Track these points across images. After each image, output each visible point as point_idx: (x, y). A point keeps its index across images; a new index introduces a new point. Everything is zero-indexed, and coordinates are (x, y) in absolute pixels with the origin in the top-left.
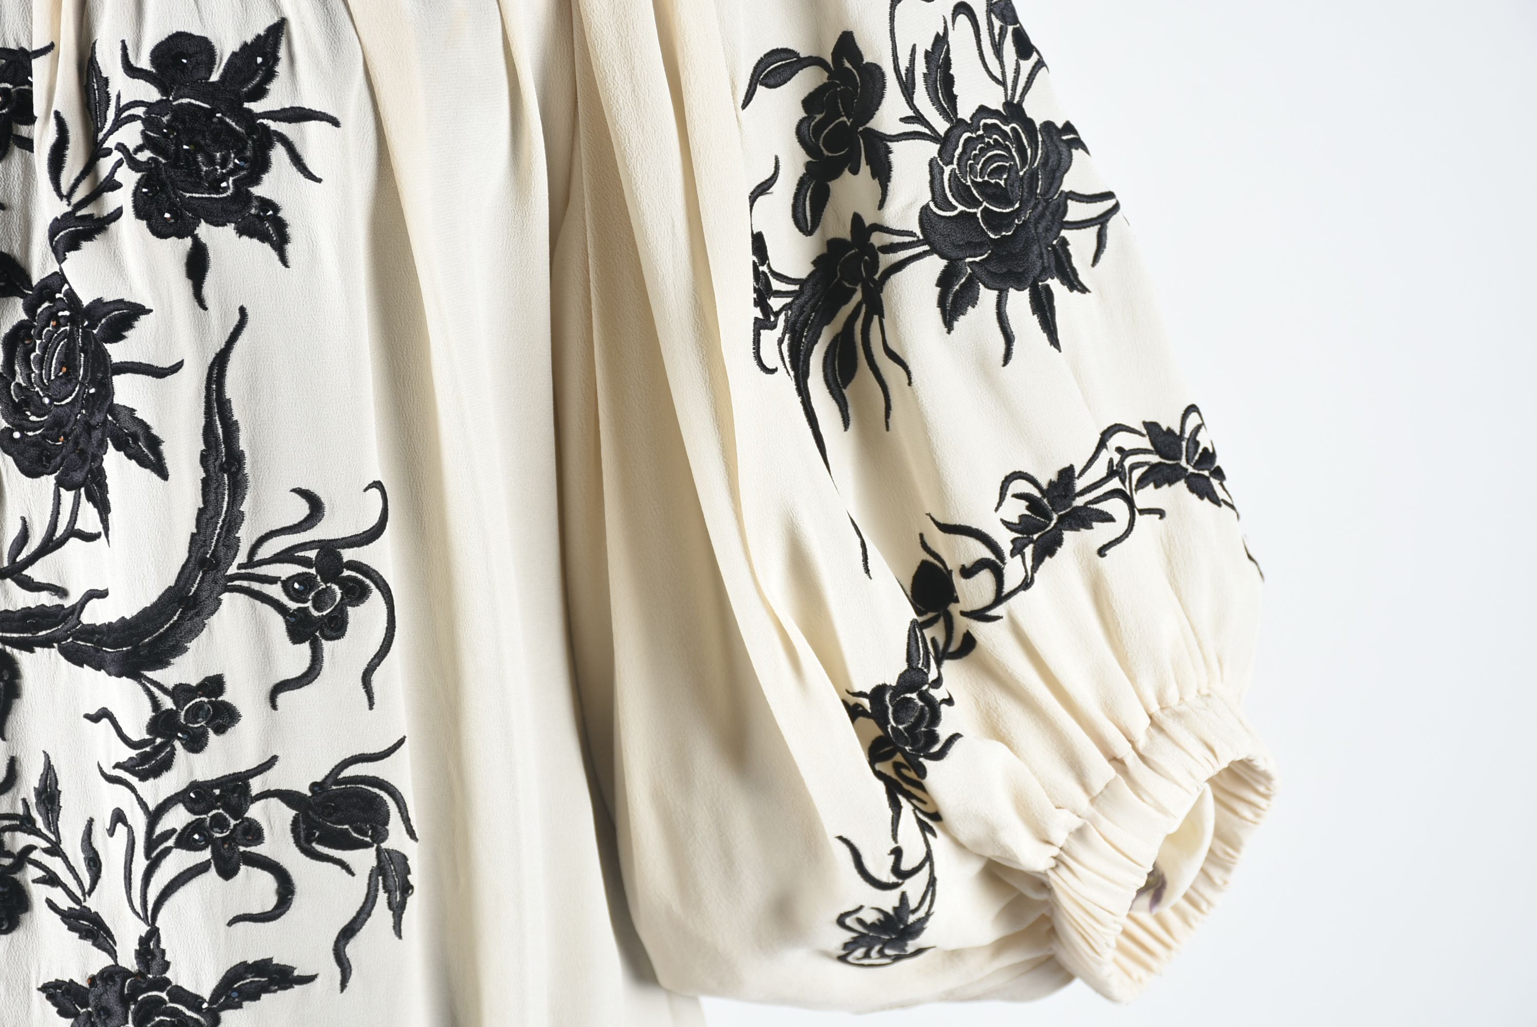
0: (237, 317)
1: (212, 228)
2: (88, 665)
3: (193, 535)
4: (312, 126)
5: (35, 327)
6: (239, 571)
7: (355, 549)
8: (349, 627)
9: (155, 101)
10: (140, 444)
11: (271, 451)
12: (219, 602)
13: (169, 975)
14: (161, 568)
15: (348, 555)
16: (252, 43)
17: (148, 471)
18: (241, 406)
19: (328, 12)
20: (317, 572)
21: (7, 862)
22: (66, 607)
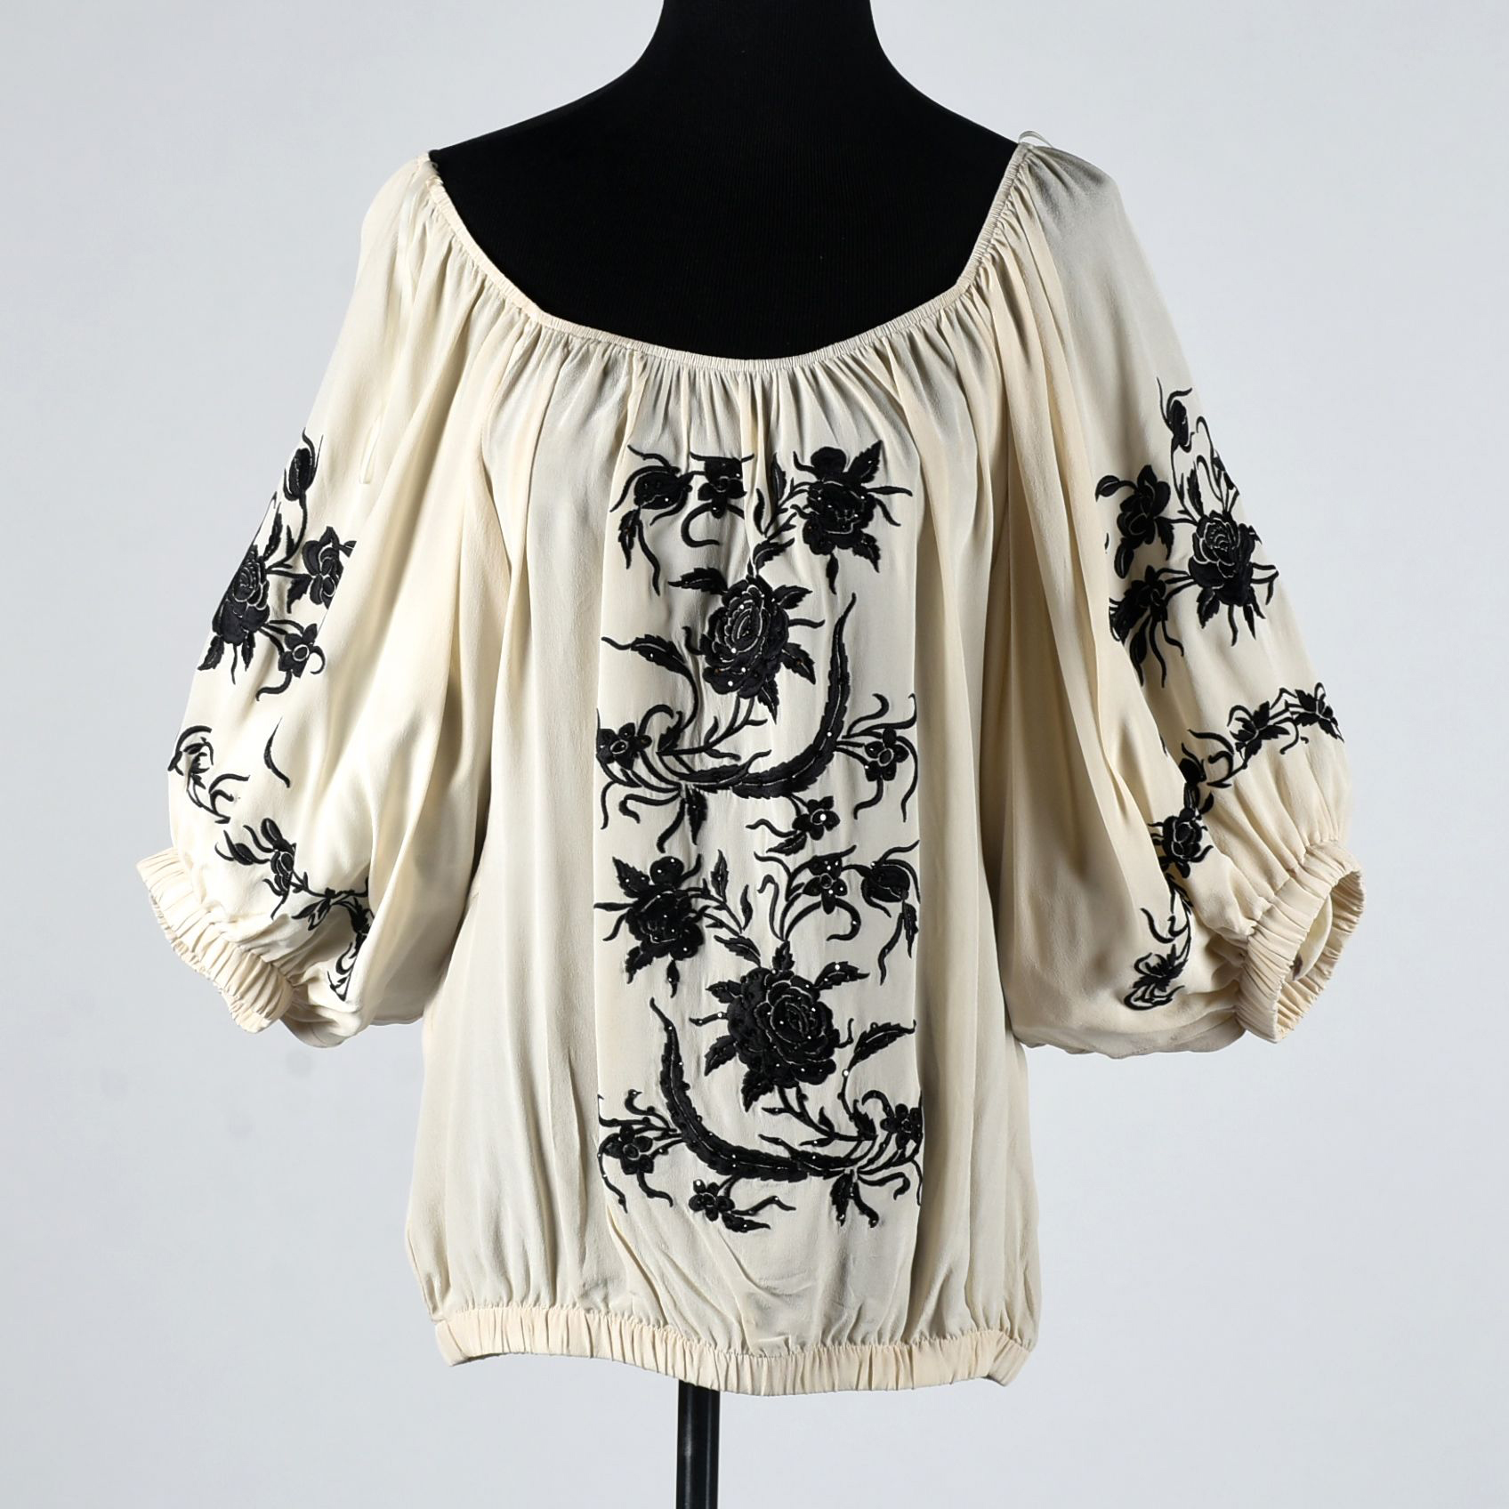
0: (851, 599)
1: (841, 550)
2: (752, 796)
3: (823, 717)
4: (896, 496)
5: (728, 610)
6: (843, 740)
7: (903, 730)
8: (897, 774)
9: (814, 482)
10: (802, 664)
11: (863, 674)
12: (833, 756)
13: (793, 969)
14: (807, 734)
15: (899, 732)
16: (866, 453)
17: (805, 678)
18: (850, 647)
19: (902, 437)
20: (883, 742)
21: (692, 915)
22: (739, 765)
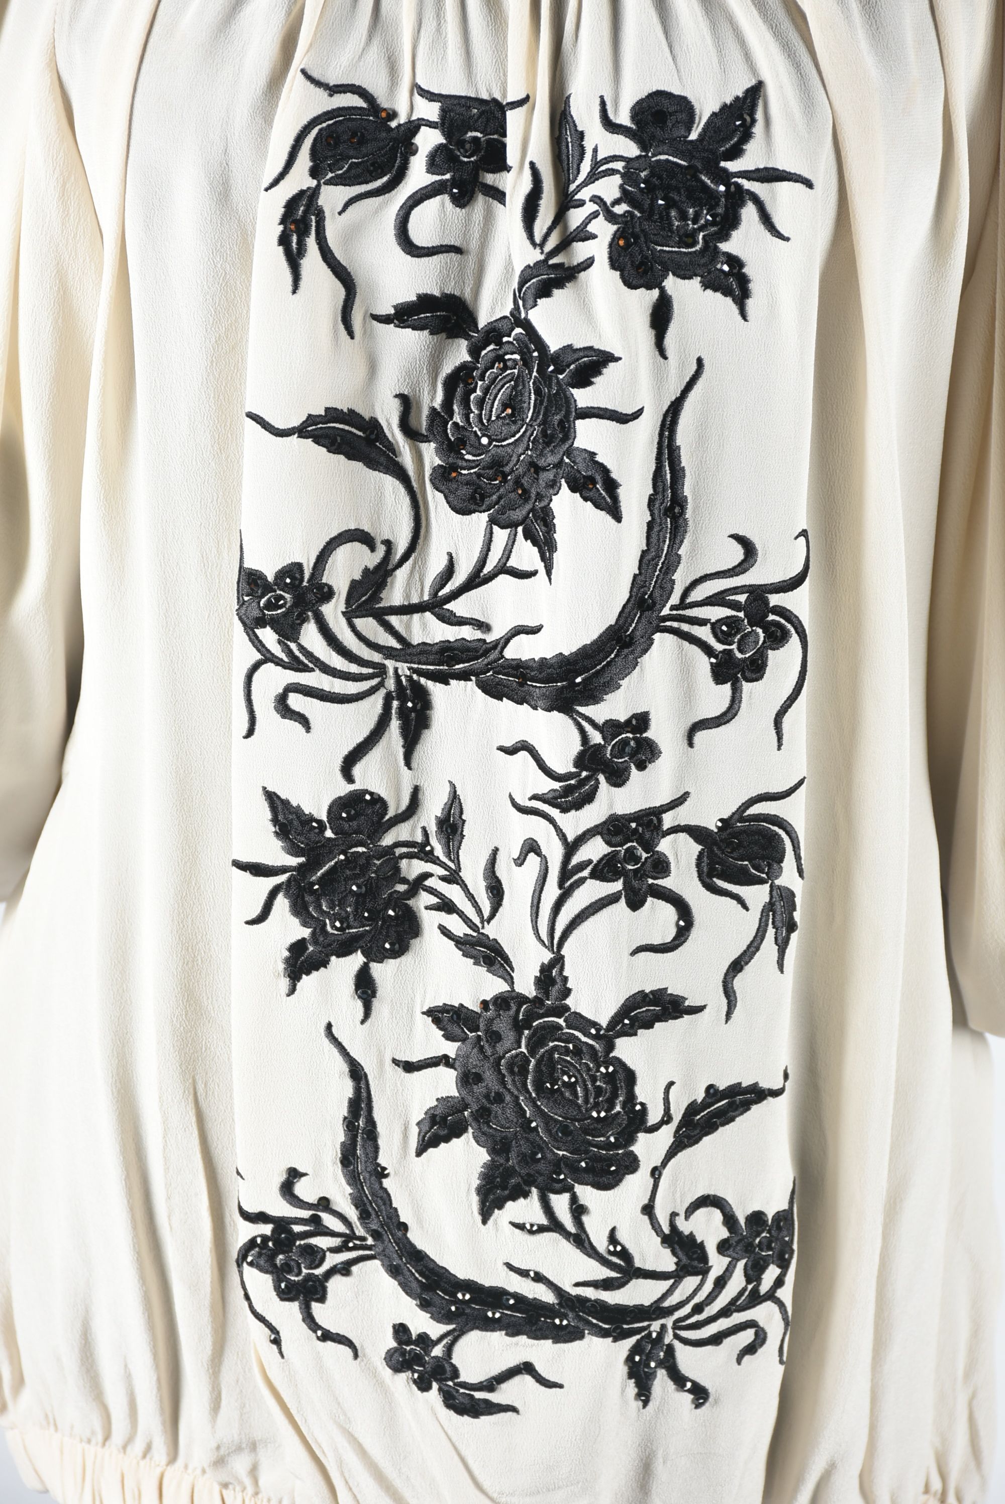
0: (693, 367)
1: (679, 280)
2: (508, 698)
3: (635, 576)
4: (783, 187)
5: (477, 368)
6: (671, 613)
7: (782, 594)
8: (768, 670)
9: (634, 156)
10: (598, 486)
11: (713, 497)
12: (651, 642)
14: (605, 607)
15: (775, 600)
16: (731, 104)
17: (603, 513)
18: (689, 453)
19: (802, 77)
20: (745, 616)
21: (401, 888)
22: (488, 641)
